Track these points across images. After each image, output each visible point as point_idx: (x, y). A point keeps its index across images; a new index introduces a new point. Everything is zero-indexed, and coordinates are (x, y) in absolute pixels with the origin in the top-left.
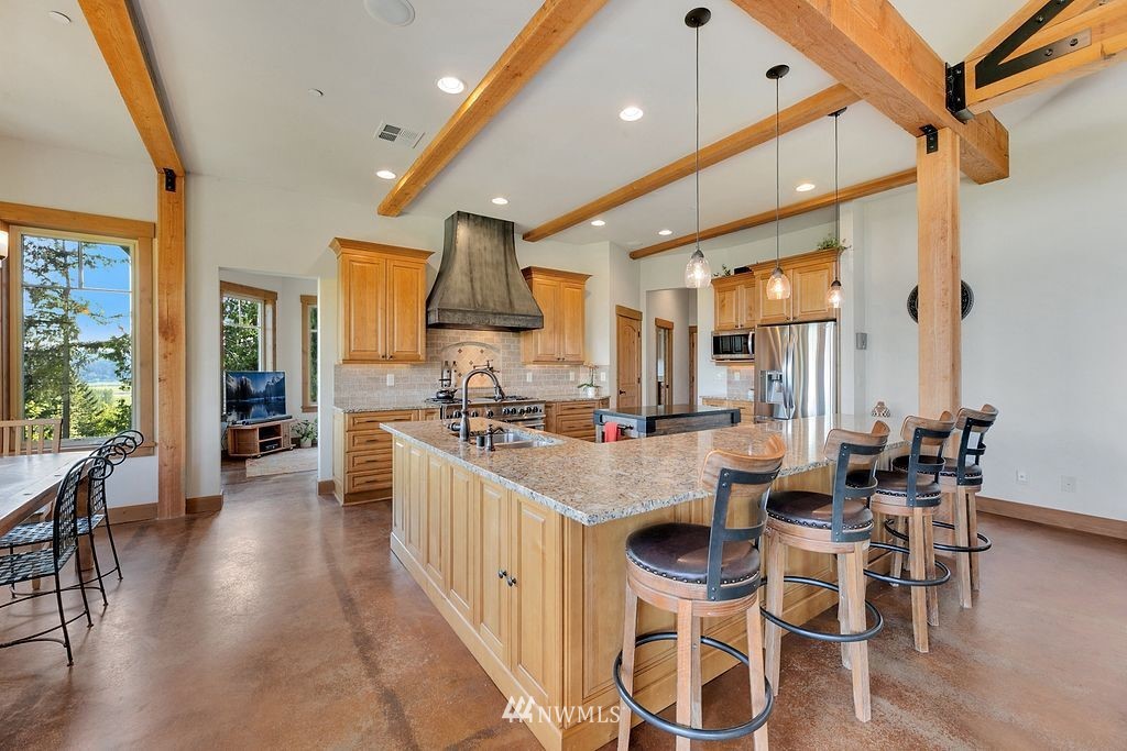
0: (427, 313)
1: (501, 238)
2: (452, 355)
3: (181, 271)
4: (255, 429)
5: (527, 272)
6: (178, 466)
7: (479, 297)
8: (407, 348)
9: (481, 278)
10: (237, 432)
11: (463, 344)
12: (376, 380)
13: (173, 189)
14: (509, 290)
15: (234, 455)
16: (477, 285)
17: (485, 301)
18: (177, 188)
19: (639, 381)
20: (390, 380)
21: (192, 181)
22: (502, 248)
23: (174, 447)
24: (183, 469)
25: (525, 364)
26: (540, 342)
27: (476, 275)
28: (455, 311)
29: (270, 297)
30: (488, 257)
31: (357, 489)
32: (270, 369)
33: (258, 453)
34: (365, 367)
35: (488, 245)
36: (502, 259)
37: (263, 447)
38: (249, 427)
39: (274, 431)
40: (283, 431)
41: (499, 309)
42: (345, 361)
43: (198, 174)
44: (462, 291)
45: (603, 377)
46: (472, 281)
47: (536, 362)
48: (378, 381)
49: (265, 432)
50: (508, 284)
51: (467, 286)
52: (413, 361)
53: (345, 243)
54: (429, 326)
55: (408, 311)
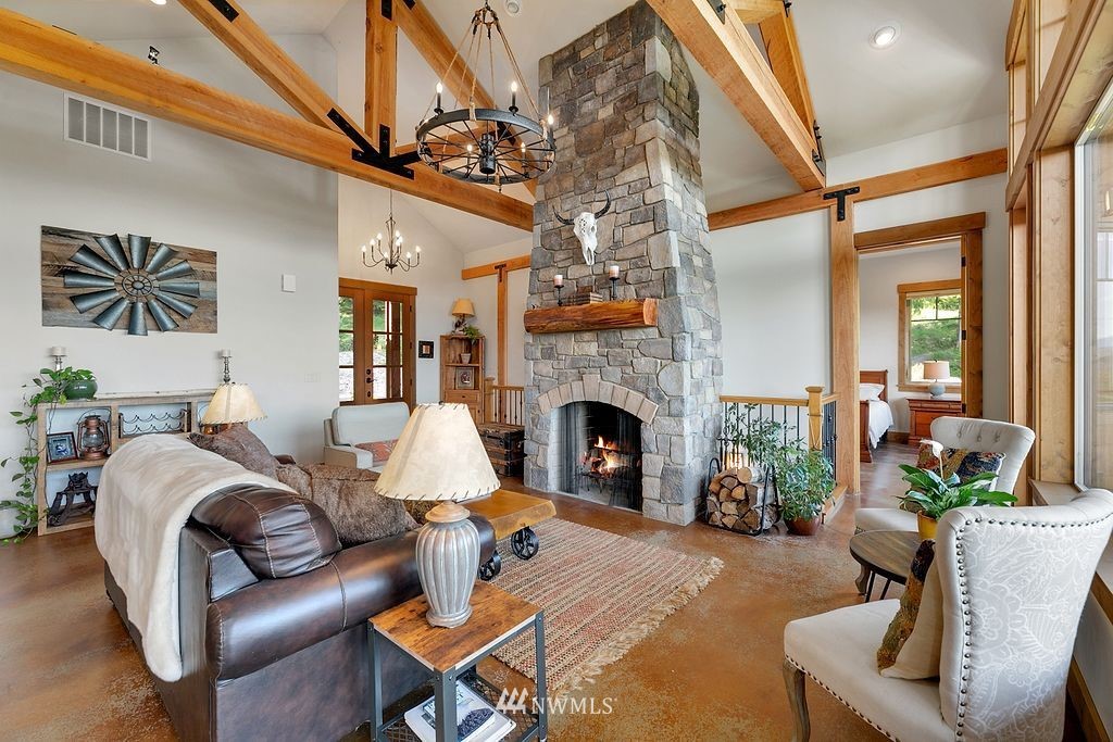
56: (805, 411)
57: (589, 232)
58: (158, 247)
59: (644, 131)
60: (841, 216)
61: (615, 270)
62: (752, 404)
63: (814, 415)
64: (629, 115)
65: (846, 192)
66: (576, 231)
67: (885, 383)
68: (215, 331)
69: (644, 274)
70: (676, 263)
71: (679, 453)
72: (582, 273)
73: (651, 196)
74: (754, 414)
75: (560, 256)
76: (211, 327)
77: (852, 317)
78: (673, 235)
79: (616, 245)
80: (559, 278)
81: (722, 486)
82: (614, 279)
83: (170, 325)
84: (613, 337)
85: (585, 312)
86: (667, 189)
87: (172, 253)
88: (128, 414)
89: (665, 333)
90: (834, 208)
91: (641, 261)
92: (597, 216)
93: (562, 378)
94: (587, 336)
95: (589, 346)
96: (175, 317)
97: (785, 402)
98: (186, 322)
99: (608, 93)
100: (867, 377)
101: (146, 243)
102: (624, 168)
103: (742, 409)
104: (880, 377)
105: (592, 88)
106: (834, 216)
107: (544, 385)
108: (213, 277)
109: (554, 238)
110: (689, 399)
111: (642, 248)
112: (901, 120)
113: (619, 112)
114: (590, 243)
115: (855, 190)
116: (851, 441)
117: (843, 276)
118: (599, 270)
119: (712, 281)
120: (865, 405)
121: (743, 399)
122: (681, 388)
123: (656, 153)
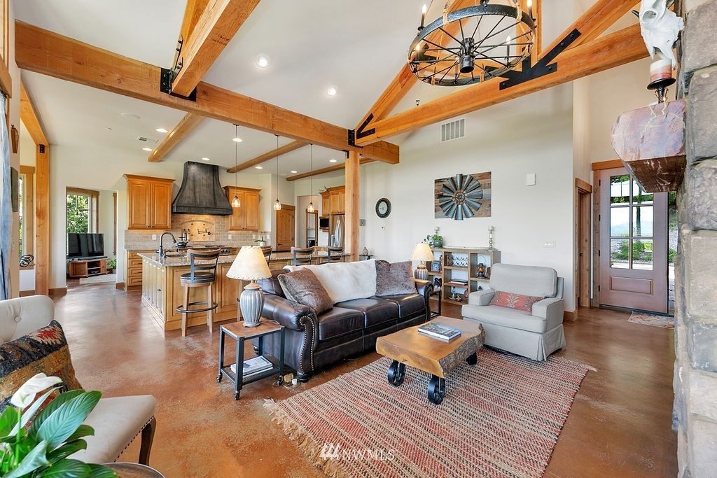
0: (172, 207)
1: (211, 173)
2: (188, 226)
3: (47, 190)
4: (84, 263)
5: (227, 188)
6: (45, 274)
7: (198, 200)
8: (162, 223)
9: (200, 192)
10: (74, 264)
11: (193, 221)
12: (147, 237)
13: (43, 152)
14: (215, 198)
15: (73, 276)
16: (197, 195)
17: (201, 202)
18: (45, 151)
19: (293, 239)
20: (154, 237)
21: (53, 148)
22: (212, 178)
23: (43, 266)
24: (47, 275)
25: (227, 231)
26: (232, 220)
27: (197, 190)
28: (185, 207)
29: (95, 194)
30: (204, 182)
31: (133, 284)
32: (94, 232)
33: (87, 275)
34: (141, 231)
35: (204, 176)
36: (212, 182)
37: (89, 272)
38: (82, 261)
39: (97, 264)
40: (102, 264)
41: (209, 206)
42: (129, 229)
43: (56, 145)
44: (189, 197)
45: (268, 237)
46: (195, 193)
47: (231, 230)
48: (148, 238)
49: (90, 264)
50: (214, 194)
51: (192, 195)
52: (165, 228)
53: (129, 176)
54: (173, 213)
55: (162, 206)
58: (466, 176)
68: (490, 216)
76: (488, 213)
83: (470, 215)
87: (472, 178)
88: (455, 255)
96: (473, 210)
98: (477, 212)
101: (462, 177)
108: (489, 186)
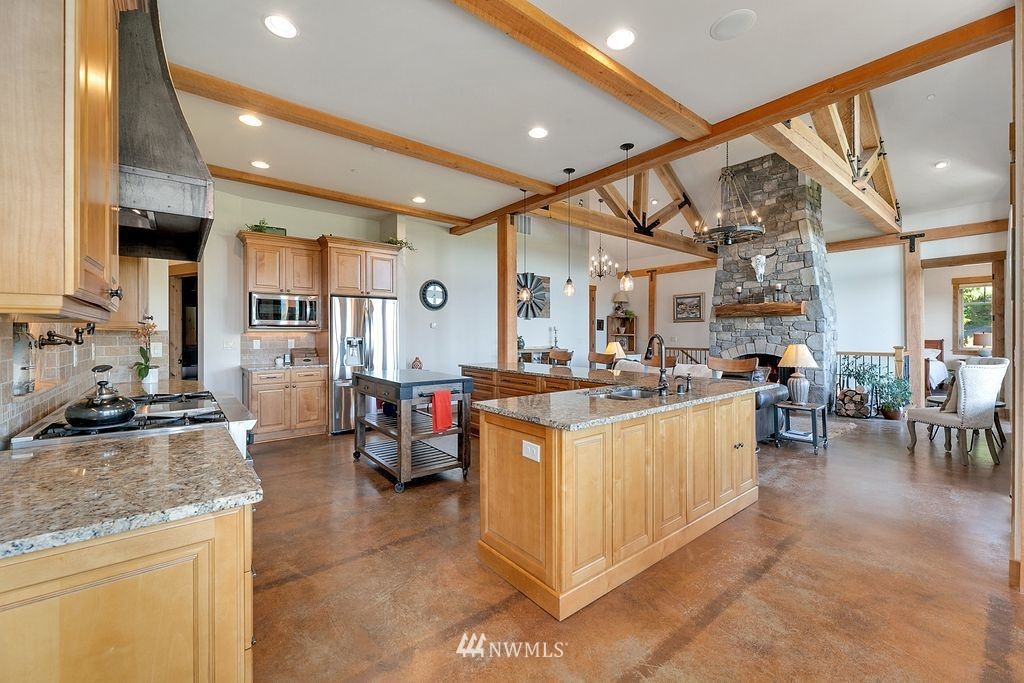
56: (892, 359)
57: (761, 264)
59: (797, 215)
60: (912, 249)
61: (779, 286)
62: (857, 356)
63: (899, 361)
64: (787, 205)
65: (916, 236)
66: (753, 265)
67: (941, 348)
69: (798, 288)
70: (818, 283)
71: (820, 379)
72: (756, 286)
73: (801, 248)
74: (860, 361)
75: (736, 276)
76: (547, 316)
77: (919, 307)
78: (816, 268)
79: (778, 272)
80: (739, 289)
81: (846, 396)
82: (778, 290)
84: (775, 320)
85: (761, 307)
86: (813, 245)
89: (812, 318)
90: (908, 245)
91: (795, 281)
92: (767, 257)
93: (739, 342)
94: (756, 319)
95: (759, 325)
97: (880, 355)
99: (773, 192)
100: (930, 344)
102: (783, 232)
103: (851, 358)
104: (938, 344)
105: (761, 188)
106: (908, 250)
107: (725, 345)
109: (733, 266)
110: (825, 352)
111: (796, 275)
112: (953, 198)
113: (780, 202)
114: (761, 271)
115: (922, 235)
116: (920, 380)
117: (913, 284)
118: (766, 284)
119: (831, 289)
120: (927, 361)
121: (853, 353)
122: (822, 346)
123: (806, 227)
